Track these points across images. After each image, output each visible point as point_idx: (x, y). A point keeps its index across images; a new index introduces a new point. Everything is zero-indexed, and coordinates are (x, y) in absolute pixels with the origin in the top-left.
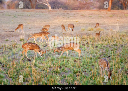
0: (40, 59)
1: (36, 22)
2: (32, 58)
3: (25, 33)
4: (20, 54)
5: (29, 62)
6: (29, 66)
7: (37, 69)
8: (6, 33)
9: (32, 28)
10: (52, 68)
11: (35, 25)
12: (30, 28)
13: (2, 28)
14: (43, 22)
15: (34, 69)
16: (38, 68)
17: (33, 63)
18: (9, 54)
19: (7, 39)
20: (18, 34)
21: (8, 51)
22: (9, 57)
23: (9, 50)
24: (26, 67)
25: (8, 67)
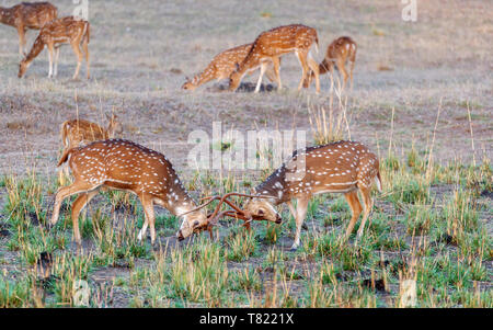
0: (452, 283)
1: (425, 28)
2: (394, 272)
3: (351, 100)
4: (312, 245)
8: (217, 94)
9: (400, 63)
11: (422, 43)
12: (382, 69)
13: (194, 65)
14: (474, 24)
20: (299, 108)
22: (236, 259)
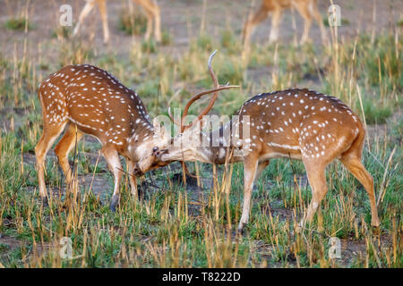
5: (183, 196)
6: (186, 221)
7: (246, 248)
10: (361, 241)
15: (222, 249)
16: (252, 245)
17: (216, 203)
18: (36, 128)
19: (24, 15)
21: (29, 108)
23: (32, 101)
24: (158, 229)
25: (21, 228)
